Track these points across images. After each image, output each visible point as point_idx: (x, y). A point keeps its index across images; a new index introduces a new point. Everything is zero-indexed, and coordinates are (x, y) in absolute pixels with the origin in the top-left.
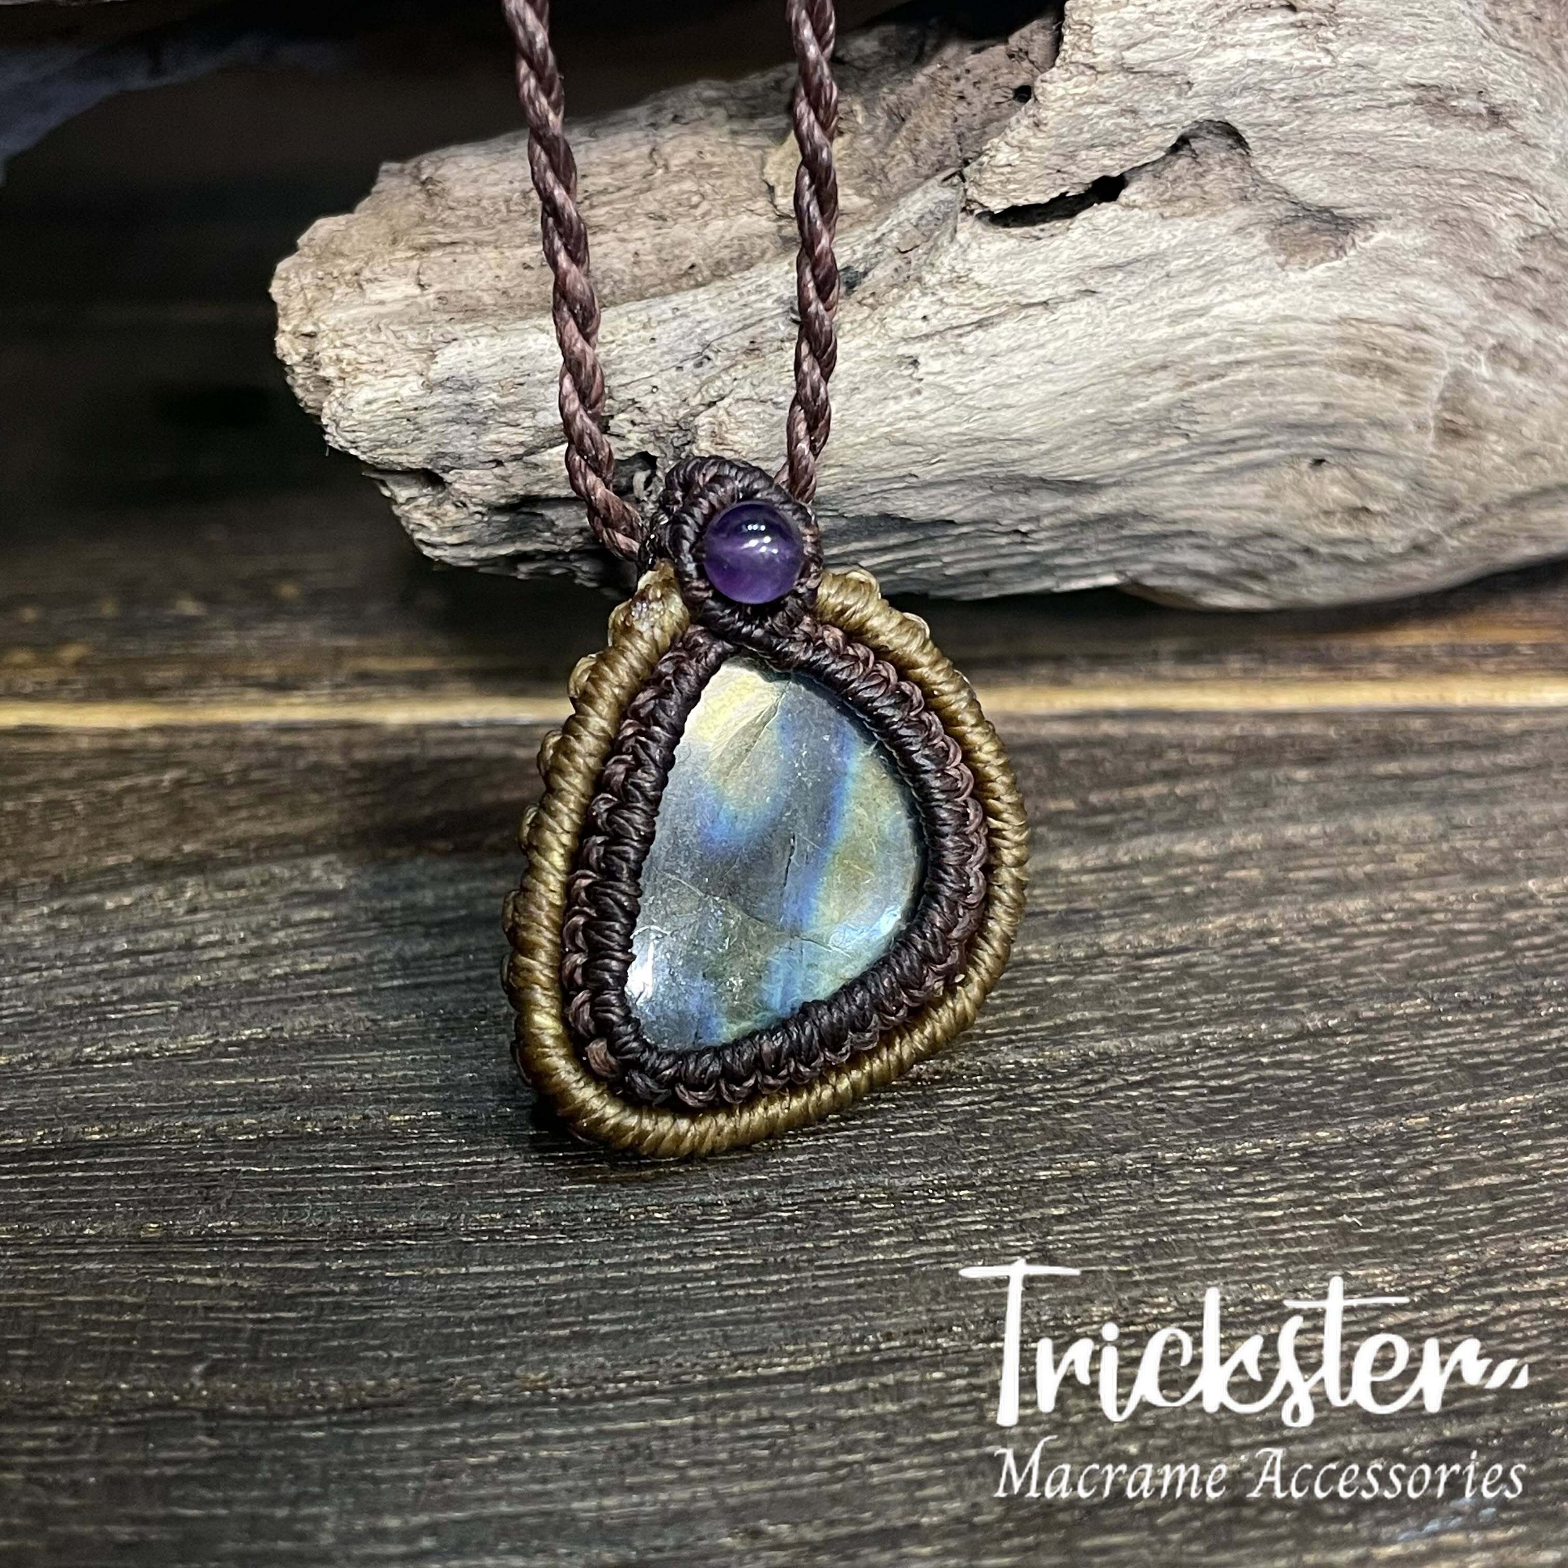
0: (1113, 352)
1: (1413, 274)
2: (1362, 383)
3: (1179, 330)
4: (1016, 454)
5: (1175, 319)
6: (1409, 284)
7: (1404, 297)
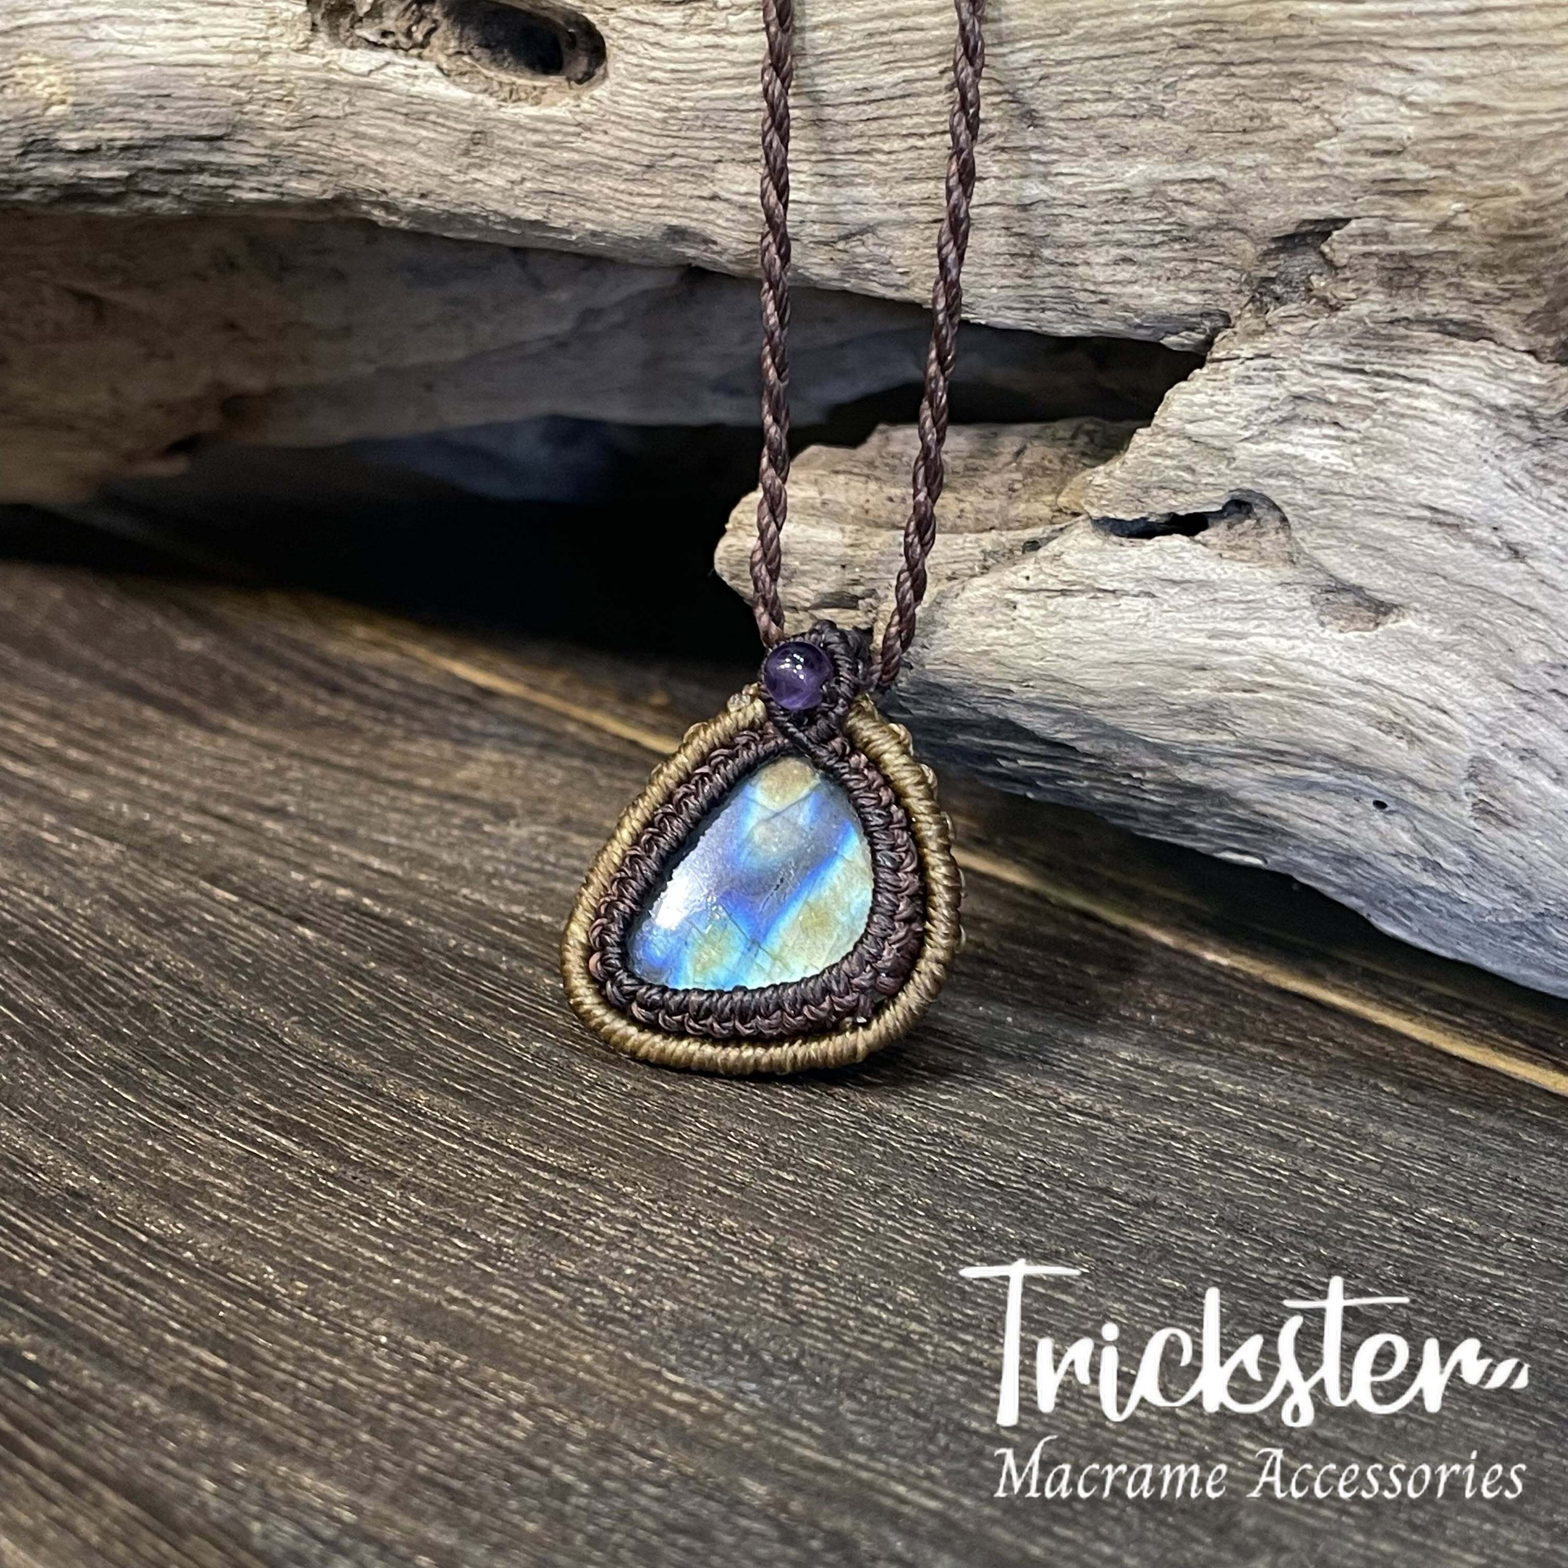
0: (1161, 643)
1: (1437, 663)
2: (1390, 739)
3: (1216, 644)
4: (1087, 700)
5: (1214, 635)
6: (1433, 671)
7: (1426, 678)
